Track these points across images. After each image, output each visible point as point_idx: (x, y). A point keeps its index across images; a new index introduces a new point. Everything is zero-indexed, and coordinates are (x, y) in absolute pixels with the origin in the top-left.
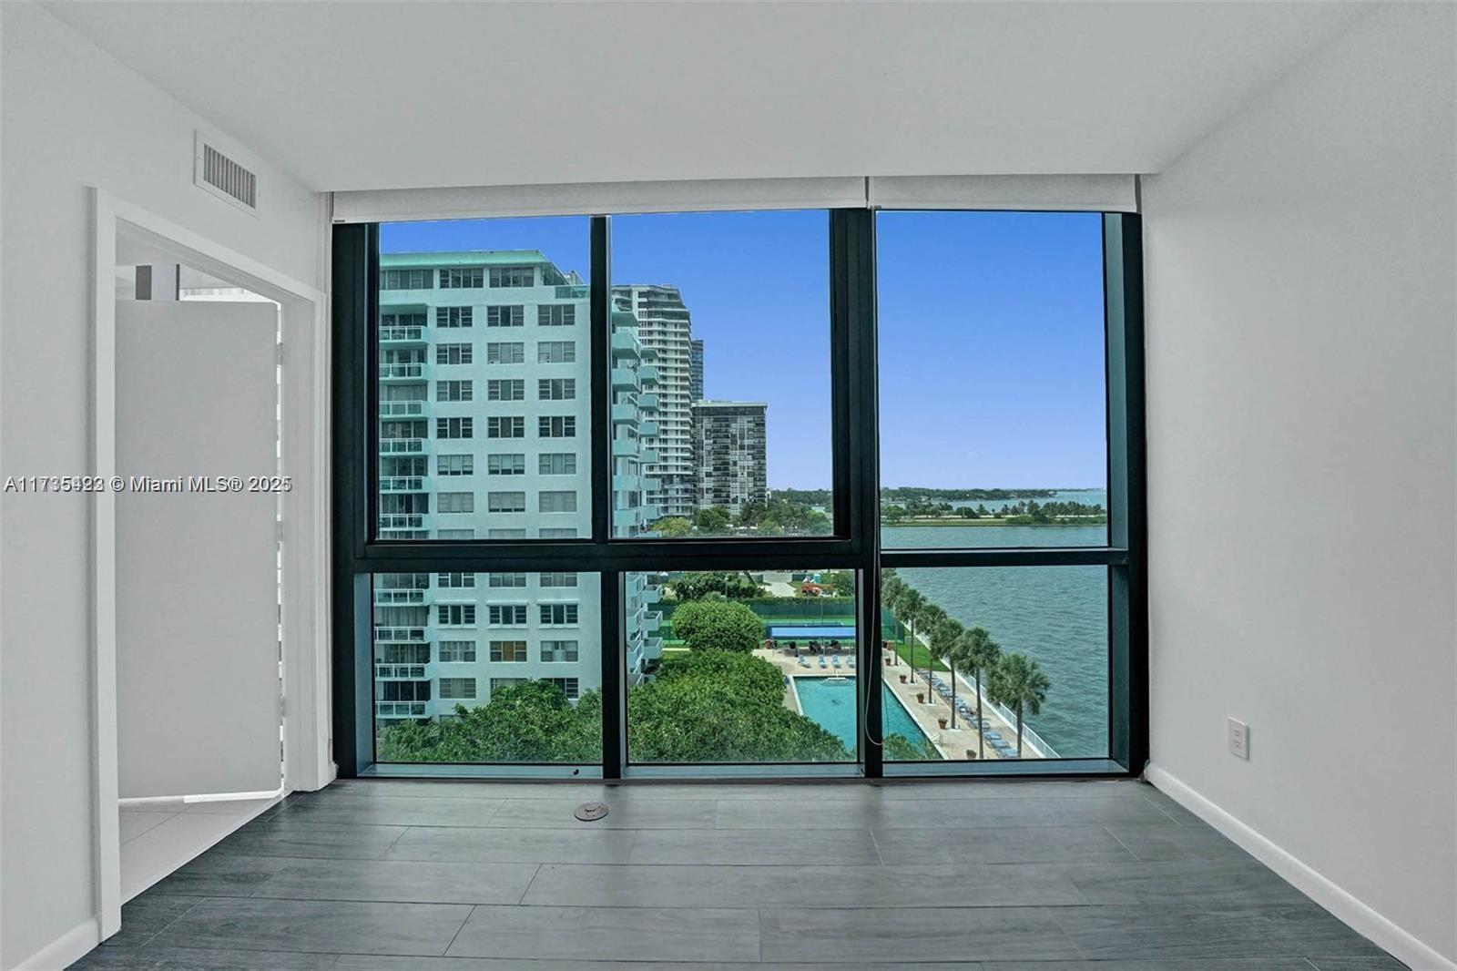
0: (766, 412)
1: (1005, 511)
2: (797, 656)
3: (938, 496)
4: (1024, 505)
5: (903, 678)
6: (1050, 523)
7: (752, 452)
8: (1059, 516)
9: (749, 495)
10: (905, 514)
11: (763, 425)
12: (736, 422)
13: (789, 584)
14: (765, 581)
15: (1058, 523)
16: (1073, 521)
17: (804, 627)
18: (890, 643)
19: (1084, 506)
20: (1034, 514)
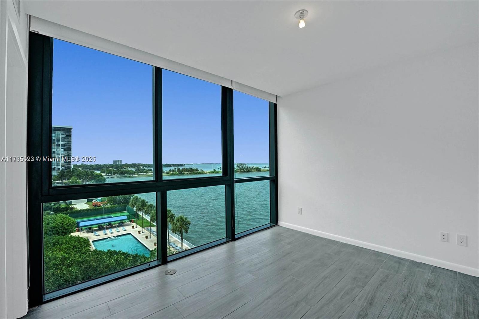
0: (72, 131)
1: (170, 171)
2: (92, 232)
3: (147, 166)
4: (176, 169)
5: (139, 232)
6: (184, 174)
7: (64, 147)
8: (186, 172)
9: (62, 166)
10: (135, 173)
11: (71, 136)
12: (55, 134)
13: (85, 203)
14: (72, 204)
15: (186, 174)
16: (190, 173)
17: (95, 220)
18: (133, 220)
19: (193, 169)
20: (179, 172)
